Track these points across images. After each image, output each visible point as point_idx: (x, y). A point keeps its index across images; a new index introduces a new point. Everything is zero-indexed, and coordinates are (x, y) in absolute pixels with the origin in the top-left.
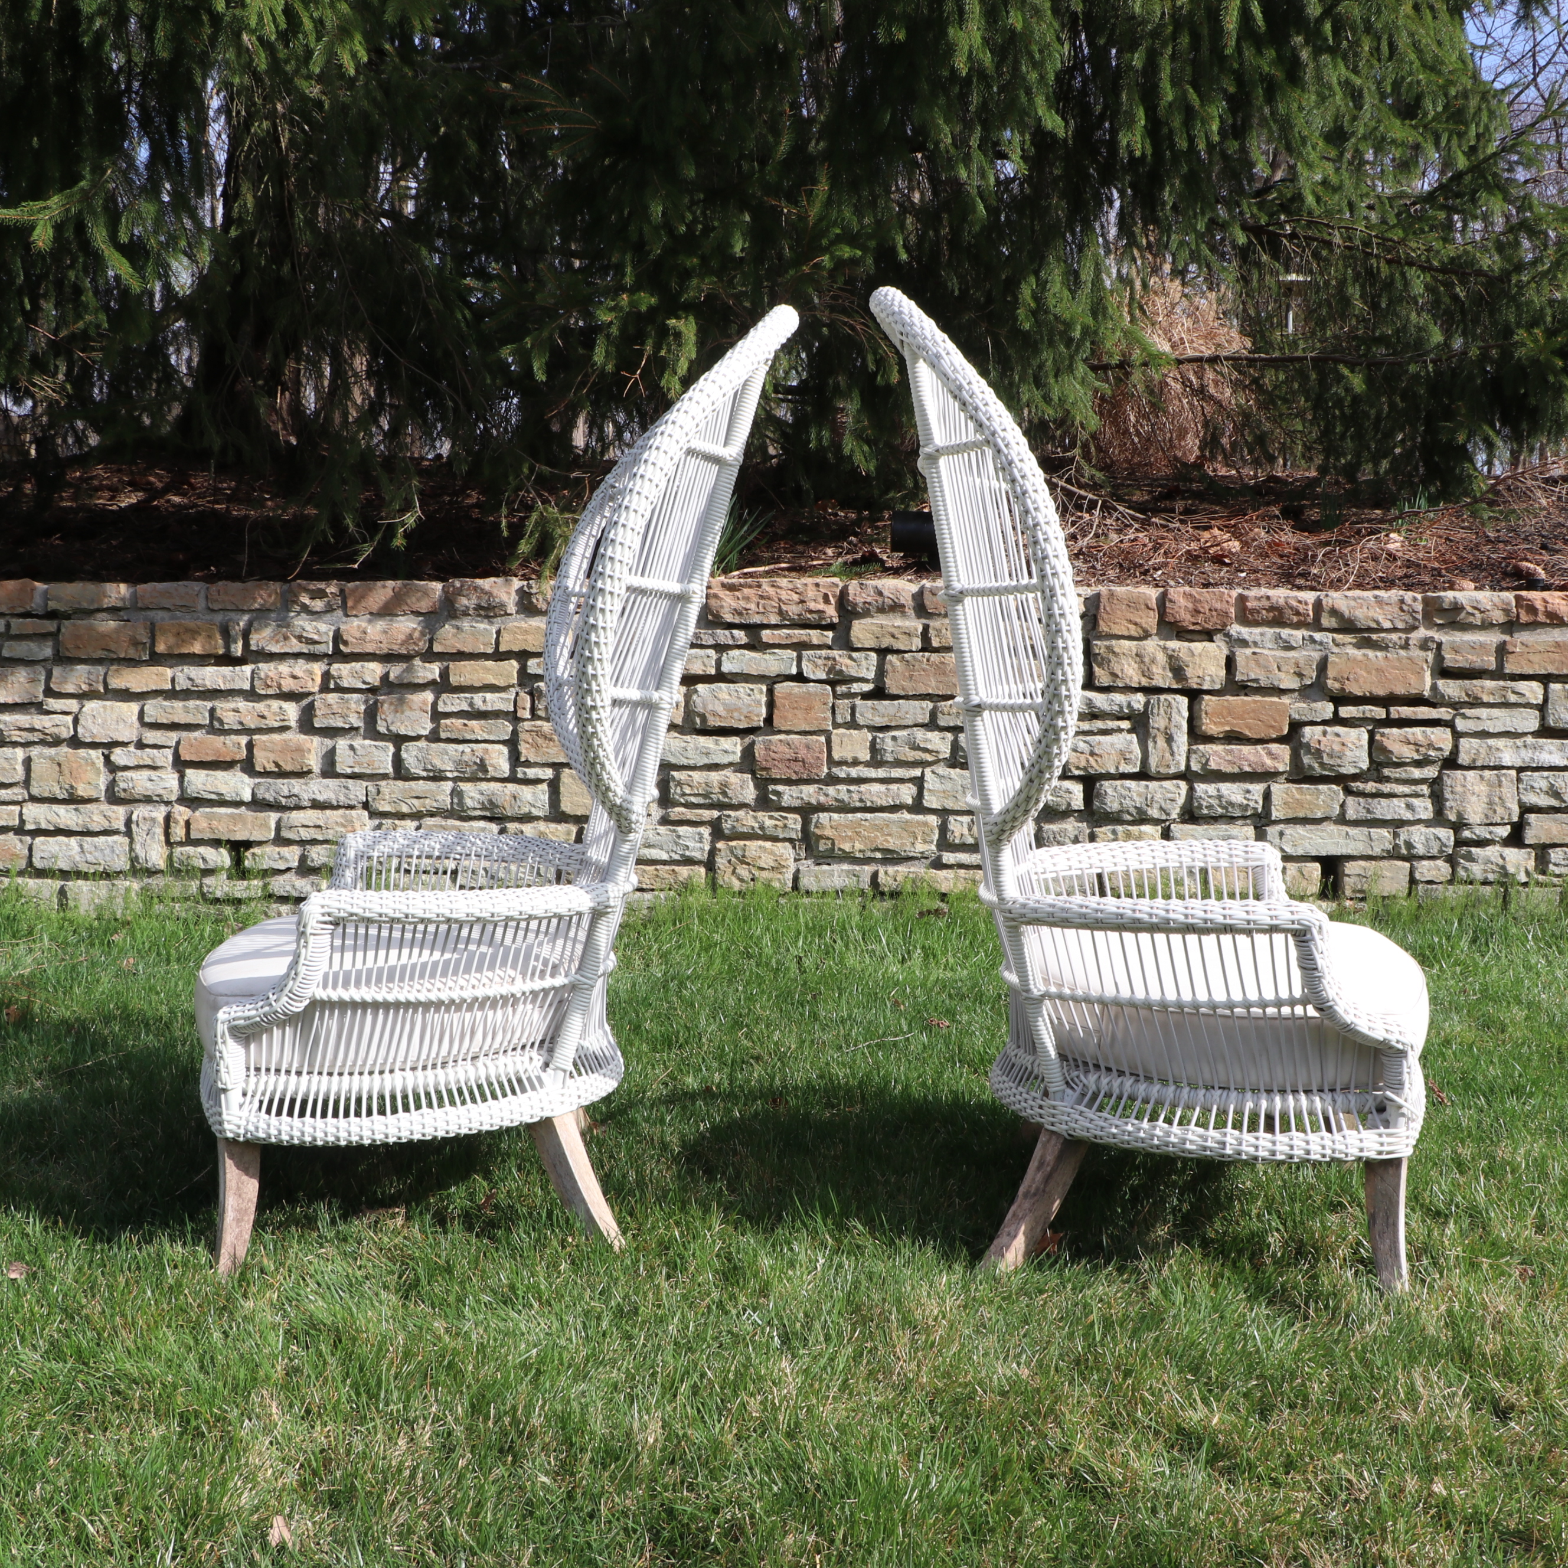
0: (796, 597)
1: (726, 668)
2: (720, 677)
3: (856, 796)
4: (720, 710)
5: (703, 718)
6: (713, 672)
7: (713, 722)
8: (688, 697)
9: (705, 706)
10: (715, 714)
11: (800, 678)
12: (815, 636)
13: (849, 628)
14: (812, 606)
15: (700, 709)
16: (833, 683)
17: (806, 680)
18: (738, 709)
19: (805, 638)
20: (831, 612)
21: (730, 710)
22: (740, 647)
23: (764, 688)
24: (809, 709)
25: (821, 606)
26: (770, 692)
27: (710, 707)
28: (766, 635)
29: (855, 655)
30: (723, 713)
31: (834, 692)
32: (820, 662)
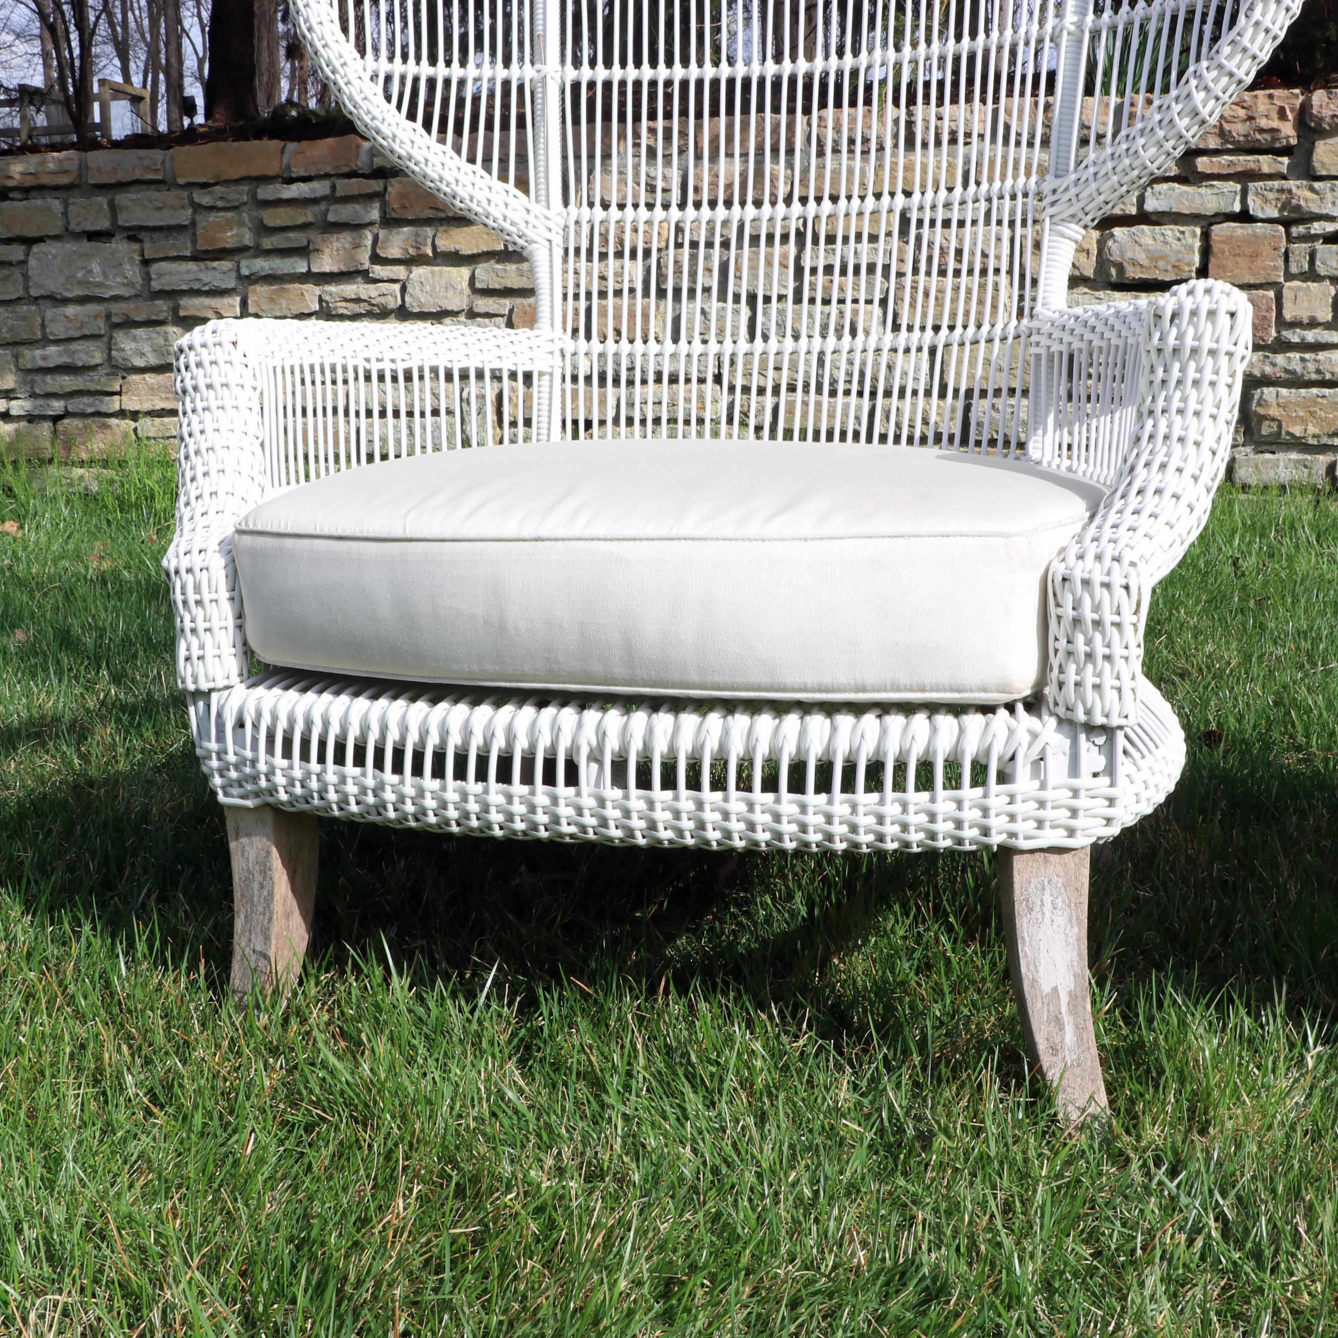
0: (1242, 113)
1: (1151, 205)
2: (1143, 218)
3: (1311, 366)
4: (1142, 258)
5: (1120, 268)
6: (1134, 211)
7: (1133, 273)
8: (1101, 243)
9: (1122, 255)
10: (1134, 263)
11: (1244, 217)
12: (1266, 163)
13: (1310, 152)
14: (1264, 123)
15: (1116, 257)
16: (1287, 223)
17: (1252, 219)
18: (1164, 257)
19: (1252, 166)
20: (1288, 131)
21: (1155, 258)
22: (1167, 179)
23: (1198, 231)
24: (1255, 256)
25: (1275, 123)
26: (1206, 236)
27: (1129, 255)
28: (1203, 164)
29: (1317, 185)
30: (1145, 262)
31: (1288, 234)
32: (1271, 196)
